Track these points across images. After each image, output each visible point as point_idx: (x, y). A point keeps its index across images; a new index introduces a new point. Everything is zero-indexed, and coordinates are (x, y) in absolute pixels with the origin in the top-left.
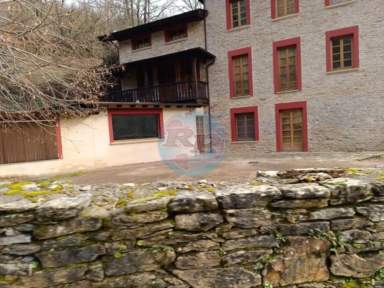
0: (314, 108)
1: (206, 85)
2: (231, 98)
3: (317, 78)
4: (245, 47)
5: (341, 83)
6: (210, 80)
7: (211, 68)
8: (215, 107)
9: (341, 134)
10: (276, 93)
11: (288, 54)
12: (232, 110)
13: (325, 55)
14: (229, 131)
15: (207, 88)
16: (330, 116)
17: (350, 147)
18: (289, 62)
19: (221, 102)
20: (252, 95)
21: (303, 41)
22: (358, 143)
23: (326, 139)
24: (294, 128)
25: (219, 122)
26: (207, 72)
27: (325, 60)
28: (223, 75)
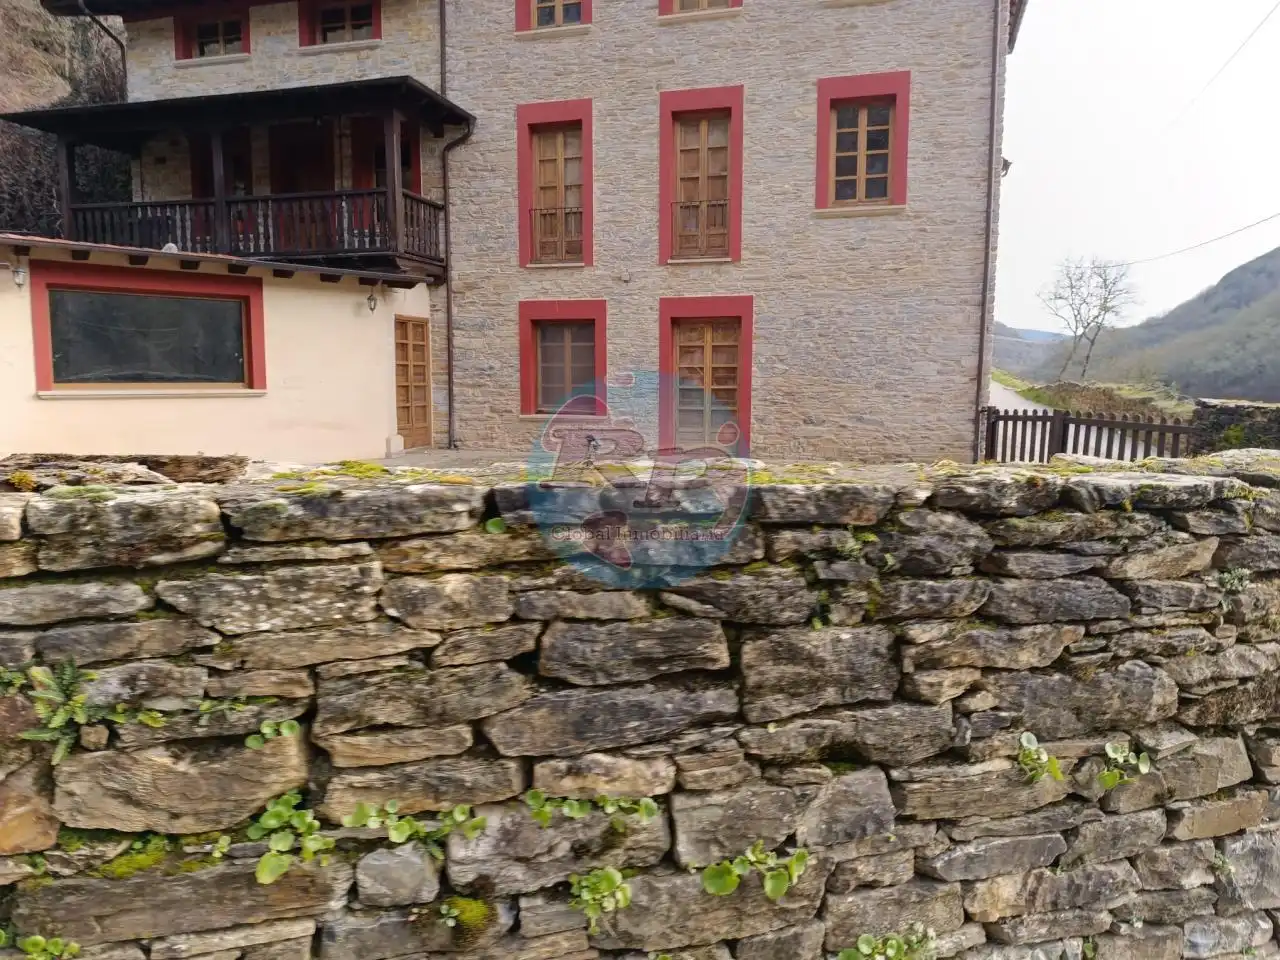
0: (774, 319)
1: (442, 215)
2: (522, 264)
3: (787, 224)
4: (573, 96)
5: (853, 249)
6: (455, 196)
7: (458, 156)
8: (468, 294)
9: (845, 408)
10: (663, 262)
11: (707, 137)
12: (524, 306)
13: (814, 154)
14: (514, 380)
15: (441, 224)
16: (818, 348)
17: (868, 448)
18: (707, 167)
19: (487, 277)
20: (590, 263)
21: (752, 102)
22: (890, 438)
23: (805, 421)
24: (716, 380)
25: (477, 343)
26: (444, 167)
27: (812, 168)
28: (499, 183)
